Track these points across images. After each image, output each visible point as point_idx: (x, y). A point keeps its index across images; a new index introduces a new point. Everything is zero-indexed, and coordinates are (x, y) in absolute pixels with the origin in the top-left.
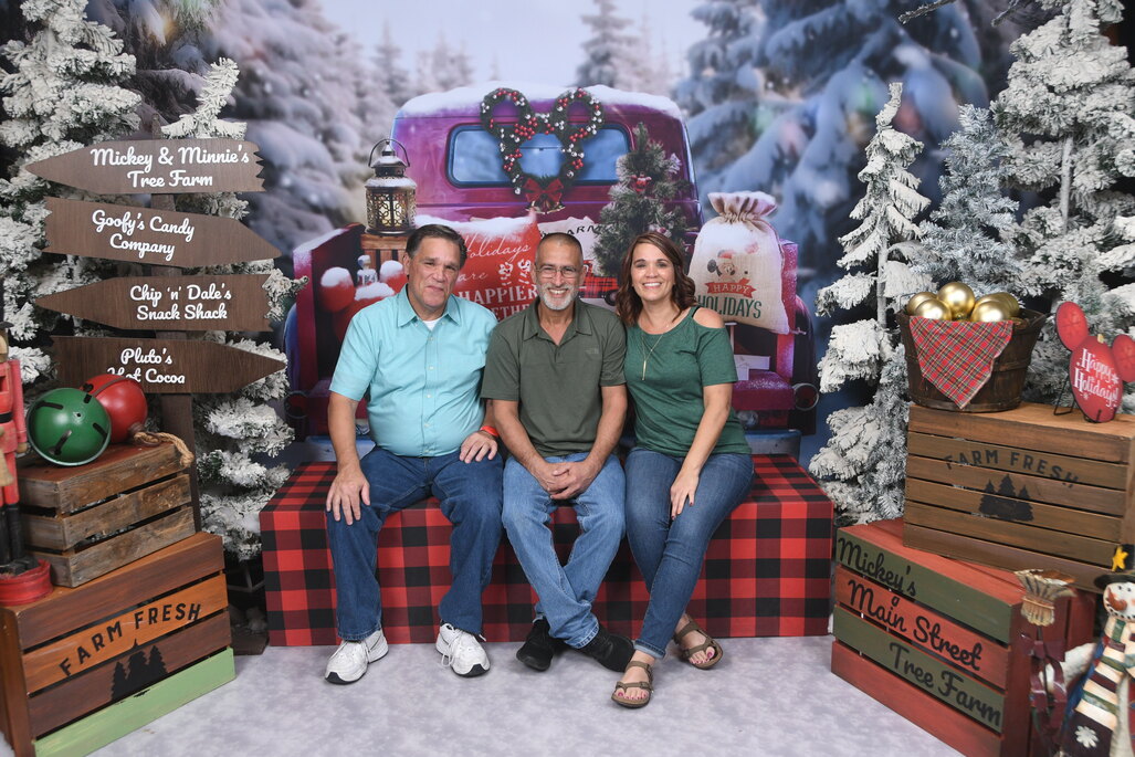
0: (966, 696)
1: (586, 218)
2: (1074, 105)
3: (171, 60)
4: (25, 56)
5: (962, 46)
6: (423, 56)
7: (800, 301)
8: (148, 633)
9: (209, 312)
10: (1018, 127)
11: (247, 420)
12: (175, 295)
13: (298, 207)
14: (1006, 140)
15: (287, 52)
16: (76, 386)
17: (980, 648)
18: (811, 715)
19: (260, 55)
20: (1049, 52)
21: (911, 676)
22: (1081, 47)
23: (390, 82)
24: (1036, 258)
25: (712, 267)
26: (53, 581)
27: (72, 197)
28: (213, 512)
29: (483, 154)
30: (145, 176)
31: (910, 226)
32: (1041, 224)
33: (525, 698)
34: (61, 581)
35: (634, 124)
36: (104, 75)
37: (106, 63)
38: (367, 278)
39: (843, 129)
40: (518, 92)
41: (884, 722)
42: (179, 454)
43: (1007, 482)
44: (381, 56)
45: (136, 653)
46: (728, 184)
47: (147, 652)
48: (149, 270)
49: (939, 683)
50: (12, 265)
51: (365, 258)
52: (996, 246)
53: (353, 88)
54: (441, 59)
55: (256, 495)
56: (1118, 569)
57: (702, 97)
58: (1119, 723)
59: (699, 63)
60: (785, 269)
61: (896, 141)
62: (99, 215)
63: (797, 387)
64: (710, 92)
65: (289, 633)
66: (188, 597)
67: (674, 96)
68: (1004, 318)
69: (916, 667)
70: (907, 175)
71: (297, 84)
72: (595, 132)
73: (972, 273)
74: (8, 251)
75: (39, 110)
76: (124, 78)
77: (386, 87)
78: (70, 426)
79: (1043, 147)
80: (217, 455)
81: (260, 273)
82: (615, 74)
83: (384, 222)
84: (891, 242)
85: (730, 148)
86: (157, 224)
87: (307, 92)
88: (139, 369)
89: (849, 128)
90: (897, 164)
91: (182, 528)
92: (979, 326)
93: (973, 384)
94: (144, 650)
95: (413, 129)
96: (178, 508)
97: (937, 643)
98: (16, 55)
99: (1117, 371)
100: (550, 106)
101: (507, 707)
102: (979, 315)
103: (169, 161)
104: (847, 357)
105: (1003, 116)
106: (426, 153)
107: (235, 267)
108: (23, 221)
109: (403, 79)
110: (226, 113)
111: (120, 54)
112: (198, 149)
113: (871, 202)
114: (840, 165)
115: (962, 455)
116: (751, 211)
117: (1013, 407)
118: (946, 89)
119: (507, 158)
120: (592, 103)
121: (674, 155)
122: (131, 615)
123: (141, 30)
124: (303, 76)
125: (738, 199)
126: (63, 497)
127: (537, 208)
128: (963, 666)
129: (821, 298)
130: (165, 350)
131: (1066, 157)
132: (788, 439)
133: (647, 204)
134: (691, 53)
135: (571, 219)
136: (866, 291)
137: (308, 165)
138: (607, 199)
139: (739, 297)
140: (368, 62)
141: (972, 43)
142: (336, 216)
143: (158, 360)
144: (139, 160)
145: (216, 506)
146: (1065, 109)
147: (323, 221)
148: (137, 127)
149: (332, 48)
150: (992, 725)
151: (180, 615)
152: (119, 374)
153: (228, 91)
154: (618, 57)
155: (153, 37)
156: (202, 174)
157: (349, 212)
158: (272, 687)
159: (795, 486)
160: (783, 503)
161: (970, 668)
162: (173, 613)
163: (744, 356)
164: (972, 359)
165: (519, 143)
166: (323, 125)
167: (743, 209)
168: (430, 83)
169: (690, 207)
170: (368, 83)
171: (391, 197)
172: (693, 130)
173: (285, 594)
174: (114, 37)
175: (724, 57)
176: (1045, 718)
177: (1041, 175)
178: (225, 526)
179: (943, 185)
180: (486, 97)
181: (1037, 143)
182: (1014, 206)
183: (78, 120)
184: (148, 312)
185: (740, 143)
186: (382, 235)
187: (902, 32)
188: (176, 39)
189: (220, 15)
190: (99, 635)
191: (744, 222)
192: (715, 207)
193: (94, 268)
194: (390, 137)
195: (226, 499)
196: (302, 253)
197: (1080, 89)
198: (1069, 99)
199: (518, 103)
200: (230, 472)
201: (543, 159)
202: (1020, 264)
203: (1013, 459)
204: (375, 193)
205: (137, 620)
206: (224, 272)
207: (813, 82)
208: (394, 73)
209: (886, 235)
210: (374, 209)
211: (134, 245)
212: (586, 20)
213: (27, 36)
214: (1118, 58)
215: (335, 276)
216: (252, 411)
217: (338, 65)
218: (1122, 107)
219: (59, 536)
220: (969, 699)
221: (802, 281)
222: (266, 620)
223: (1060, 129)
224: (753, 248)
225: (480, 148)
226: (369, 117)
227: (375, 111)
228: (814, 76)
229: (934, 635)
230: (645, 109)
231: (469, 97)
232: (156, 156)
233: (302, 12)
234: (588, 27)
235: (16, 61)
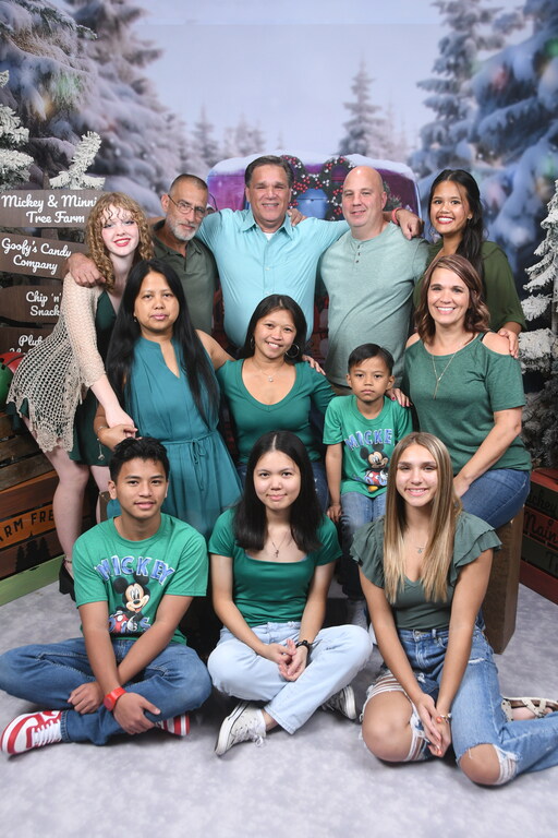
3: (49, 131)
6: (229, 131)
8: (39, 528)
12: (56, 298)
15: (132, 126)
19: (112, 129)
23: (205, 149)
30: (38, 215)
36: (8, 142)
37: (9, 134)
39: (532, 189)
40: (297, 158)
44: (199, 130)
45: (31, 541)
47: (38, 539)
48: (39, 281)
53: (179, 153)
54: (242, 133)
57: (430, 164)
59: (429, 139)
62: (7, 242)
64: (436, 160)
67: (410, 163)
71: (138, 150)
76: (20, 145)
77: (202, 153)
82: (368, 146)
86: (46, 249)
87: (145, 156)
89: (537, 188)
94: (36, 539)
95: (220, 184)
100: (320, 169)
103: (55, 205)
106: (229, 202)
109: (214, 148)
110: (92, 170)
111: (17, 128)
112: (75, 197)
113: (550, 243)
114: (529, 215)
122: (29, 515)
123: (29, 109)
124: (143, 143)
134: (423, 131)
136: (544, 308)
140: (189, 134)
144: (35, 204)
148: (28, 180)
149: (164, 124)
152: (18, 352)
153: (93, 155)
154: (369, 133)
155: (37, 114)
156: (77, 214)
166: (156, 180)
168: (234, 150)
170: (189, 150)
175: (447, 135)
184: (38, 311)
188: (54, 116)
189: (85, 99)
190: (9, 527)
199: (296, 166)
201: (313, 207)
205: (33, 518)
207: (511, 154)
208: (208, 143)
211: (29, 263)
212: (348, 106)
217: (168, 136)
228: (512, 149)
230: (388, 172)
232: (46, 201)
233: (143, 98)
234: (349, 112)
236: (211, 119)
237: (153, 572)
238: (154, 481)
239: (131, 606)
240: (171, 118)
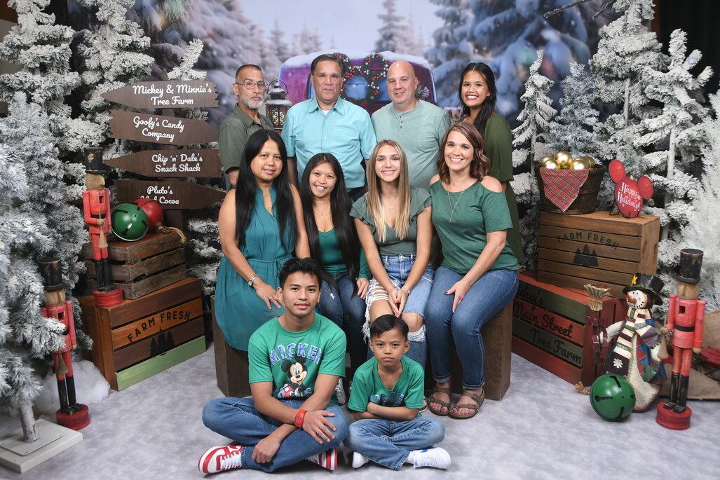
0: (565, 351)
2: (629, 62)
3: (164, 39)
4: (95, 38)
5: (577, 30)
6: (295, 36)
8: (167, 324)
9: (191, 168)
10: (602, 73)
11: (208, 224)
12: (174, 159)
14: (596, 80)
15: (225, 34)
16: (129, 203)
17: (572, 327)
19: (210, 36)
20: (617, 34)
21: (540, 345)
22: (632, 33)
23: (278, 50)
24: (610, 141)
26: (124, 297)
27: (120, 110)
30: (160, 99)
31: (546, 124)
32: (613, 123)
34: (127, 297)
36: (135, 48)
37: (136, 42)
39: (514, 74)
40: (345, 55)
41: (528, 367)
42: (179, 238)
43: (586, 246)
44: (274, 36)
45: (161, 334)
46: (454, 103)
47: (166, 333)
48: (156, 147)
49: (554, 347)
52: (589, 134)
53: (259, 53)
54: (305, 37)
55: (212, 263)
56: (634, 284)
57: (441, 57)
58: (632, 356)
59: (439, 39)
61: (540, 80)
62: (137, 119)
64: (445, 54)
66: (184, 308)
67: (426, 57)
68: (585, 168)
69: (543, 339)
70: (546, 98)
71: (230, 51)
72: (385, 76)
73: (576, 148)
74: (90, 138)
75: (104, 65)
76: (145, 49)
77: (276, 52)
78: (131, 222)
79: (616, 83)
80: (193, 241)
82: (395, 45)
84: (538, 133)
86: (166, 124)
87: (235, 55)
88: (156, 197)
89: (518, 73)
90: (541, 92)
91: (181, 274)
92: (573, 172)
93: (569, 200)
94: (164, 333)
95: (290, 74)
96: (179, 265)
97: (552, 326)
98: (90, 37)
99: (640, 193)
100: (361, 62)
102: (573, 167)
103: (172, 92)
105: (594, 68)
106: (297, 87)
107: (202, 146)
108: (95, 122)
109: (285, 48)
110: (196, 67)
111: (142, 37)
112: (186, 85)
113: (527, 112)
114: (513, 92)
115: (565, 235)
117: (591, 212)
120: (383, 60)
121: (425, 87)
123: (149, 23)
124: (233, 46)
126: (129, 256)
128: (564, 336)
130: (169, 187)
131: (627, 88)
134: (435, 34)
136: (525, 158)
140: (267, 40)
141: (582, 28)
143: (166, 192)
144: (157, 91)
146: (625, 64)
148: (150, 75)
149: (248, 32)
150: (578, 364)
151: (181, 317)
152: (147, 199)
153: (198, 56)
154: (397, 36)
155: (155, 27)
156: (188, 98)
161: (567, 337)
162: (178, 316)
164: (569, 188)
168: (299, 50)
170: (267, 50)
171: (278, 109)
174: (139, 28)
175: (452, 36)
176: (598, 354)
177: (613, 98)
179: (561, 103)
181: (613, 81)
182: (597, 113)
183: (124, 71)
184: (161, 168)
187: (545, 23)
188: (168, 28)
189: (190, 15)
190: (145, 324)
193: (130, 146)
194: (278, 78)
197: (632, 54)
198: (627, 59)
200: (199, 251)
201: (358, 90)
202: (602, 144)
203: (589, 236)
204: (270, 108)
205: (162, 318)
206: (197, 148)
207: (498, 49)
208: (280, 45)
209: (535, 128)
211: (154, 134)
212: (380, 17)
213: (90, 26)
214: (651, 38)
217: (251, 41)
218: (652, 63)
219: (127, 274)
220: (567, 353)
223: (623, 74)
226: (267, 68)
227: (271, 65)
228: (499, 45)
229: (551, 323)
232: (165, 89)
233: (232, 13)
234: (382, 21)
235: (91, 41)
236: (282, 28)
237: (309, 355)
238: (310, 289)
239: (294, 379)
240: (253, 28)
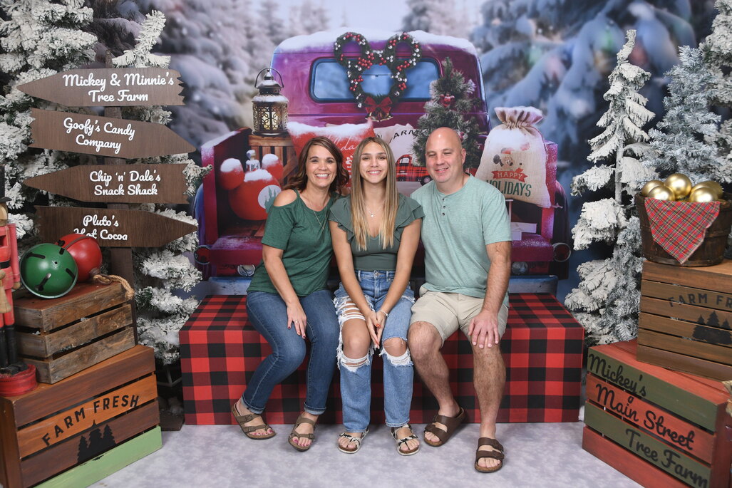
0: (682, 467)
1: (408, 125)
3: (116, 12)
4: (16, 9)
6: (294, 9)
7: (558, 185)
8: (103, 415)
9: (145, 190)
10: (720, 62)
11: (170, 266)
12: (121, 178)
13: (205, 116)
14: (711, 71)
15: (198, 6)
16: (52, 242)
17: (693, 435)
18: (570, 479)
19: (178, 8)
21: (641, 453)
23: (271, 27)
25: (497, 160)
26: (38, 379)
27: (48, 108)
28: (146, 330)
29: (336, 79)
30: (101, 94)
31: (640, 132)
33: (366, 464)
34: (43, 379)
35: (442, 59)
36: (71, 22)
37: (72, 14)
38: (253, 166)
39: (591, 63)
40: (361, 35)
41: (622, 485)
42: (124, 290)
43: (713, 316)
44: (265, 9)
45: (94, 430)
46: (508, 102)
47: (102, 429)
48: (102, 160)
49: (663, 458)
50: (7, 156)
51: (252, 152)
52: (704, 148)
53: (245, 32)
54: (306, 11)
55: (175, 318)
57: (491, 39)
59: (489, 15)
60: (549, 161)
61: (631, 72)
62: (68, 121)
63: (555, 245)
64: (497, 36)
65: (199, 416)
66: (130, 391)
67: (471, 38)
68: (714, 200)
69: (645, 446)
70: (638, 96)
71: (205, 29)
72: (415, 64)
73: (686, 166)
74: (5, 147)
75: (26, 46)
76: (85, 24)
77: (267, 31)
78: (50, 270)
80: (149, 290)
81: (179, 162)
82: (430, 23)
83: (265, 126)
84: (626, 143)
85: (511, 75)
86: (109, 128)
87: (212, 35)
88: (95, 230)
89: (596, 62)
90: (631, 88)
91: (126, 342)
92: (695, 205)
93: (690, 246)
94: (100, 428)
95: (286, 61)
96: (124, 328)
97: (661, 430)
98: (9, 7)
100: (383, 45)
101: (354, 471)
102: (695, 197)
103: (117, 84)
104: (594, 225)
105: (709, 54)
106: (295, 78)
107: (162, 159)
108: (14, 125)
109: (280, 26)
110: (156, 49)
111: (82, 8)
112: (138, 75)
113: (612, 115)
114: (589, 88)
115: (681, 297)
116: (525, 120)
117: (717, 263)
118: (666, 34)
119: (352, 82)
120: (413, 43)
121: (471, 80)
122: (91, 403)
124: (209, 23)
125: (516, 112)
126: (45, 321)
127: (373, 117)
128: (680, 446)
129: (575, 182)
130: (113, 217)
132: (548, 282)
133: (451, 115)
134: (483, 8)
135: (397, 125)
136: (607, 178)
137: (212, 86)
138: (423, 111)
139: (515, 181)
140: (255, 13)
141: (684, 1)
142: (232, 122)
143: (109, 223)
144: (96, 83)
145: (148, 326)
147: (222, 126)
148: (93, 59)
151: (125, 403)
152: (82, 233)
153: (158, 34)
154: (432, 10)
156: (140, 93)
157: (241, 120)
158: (188, 454)
159: (557, 316)
160: (548, 329)
161: (685, 448)
162: (120, 402)
163: (518, 223)
164: (690, 229)
165: (361, 72)
166: (223, 58)
167: (519, 118)
168: (299, 28)
169: (482, 117)
170: (255, 28)
171: (270, 109)
172: (485, 62)
173: (197, 389)
175: (507, 11)
178: (154, 340)
179: (667, 103)
180: (338, 39)
182: (718, 118)
183: (54, 54)
184: (102, 190)
185: (517, 72)
186: (264, 136)
190: (69, 417)
191: (520, 128)
192: (499, 118)
193: (63, 158)
194: (270, 67)
195: (154, 321)
196: (208, 148)
199: (361, 43)
200: (157, 302)
201: (378, 82)
202: (720, 160)
203: (718, 300)
204: (259, 106)
205: (96, 407)
206: (155, 162)
207: (570, 29)
208: (274, 21)
209: (623, 138)
210: (259, 118)
211: (92, 143)
215: (230, 165)
216: (173, 259)
217: (234, 15)
219: (43, 348)
220: (684, 470)
221: (561, 170)
222: (182, 406)
224: (525, 147)
225: (333, 74)
226: (255, 52)
227: (260, 48)
228: (571, 24)
229: (659, 424)
230: (451, 47)
231: (327, 38)
232: (109, 80)
235: (10, 12)
